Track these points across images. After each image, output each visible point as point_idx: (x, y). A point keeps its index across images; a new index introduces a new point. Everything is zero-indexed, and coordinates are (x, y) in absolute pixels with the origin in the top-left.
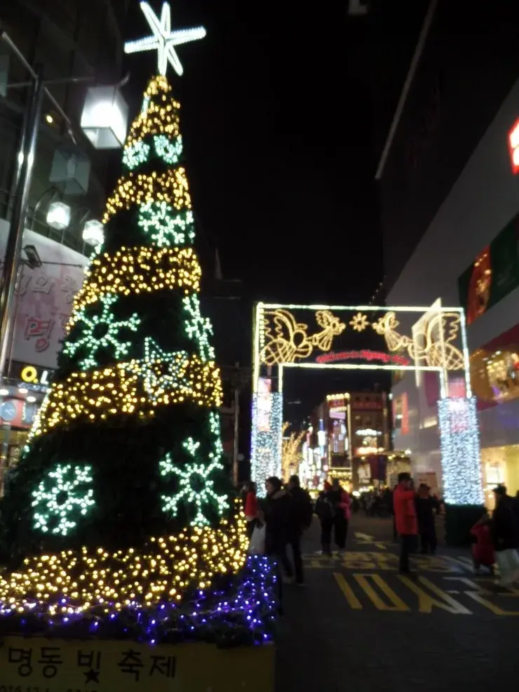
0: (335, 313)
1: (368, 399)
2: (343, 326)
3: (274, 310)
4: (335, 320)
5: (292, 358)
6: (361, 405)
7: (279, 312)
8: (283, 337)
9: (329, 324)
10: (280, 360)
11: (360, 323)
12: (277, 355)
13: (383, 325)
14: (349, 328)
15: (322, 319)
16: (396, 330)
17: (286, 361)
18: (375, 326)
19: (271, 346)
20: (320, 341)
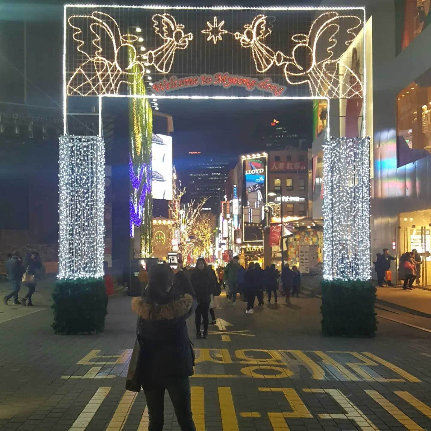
0: (179, 17)
1: (289, 159)
2: (191, 37)
3: (89, 11)
4: (179, 28)
5: (116, 85)
6: (281, 166)
7: (97, 16)
8: (102, 54)
9: (170, 35)
10: (99, 89)
11: (215, 32)
12: (96, 81)
13: (250, 35)
14: (199, 38)
15: (160, 26)
16: (267, 41)
17: (108, 90)
18: (237, 35)
19: (84, 68)
20: (157, 60)
